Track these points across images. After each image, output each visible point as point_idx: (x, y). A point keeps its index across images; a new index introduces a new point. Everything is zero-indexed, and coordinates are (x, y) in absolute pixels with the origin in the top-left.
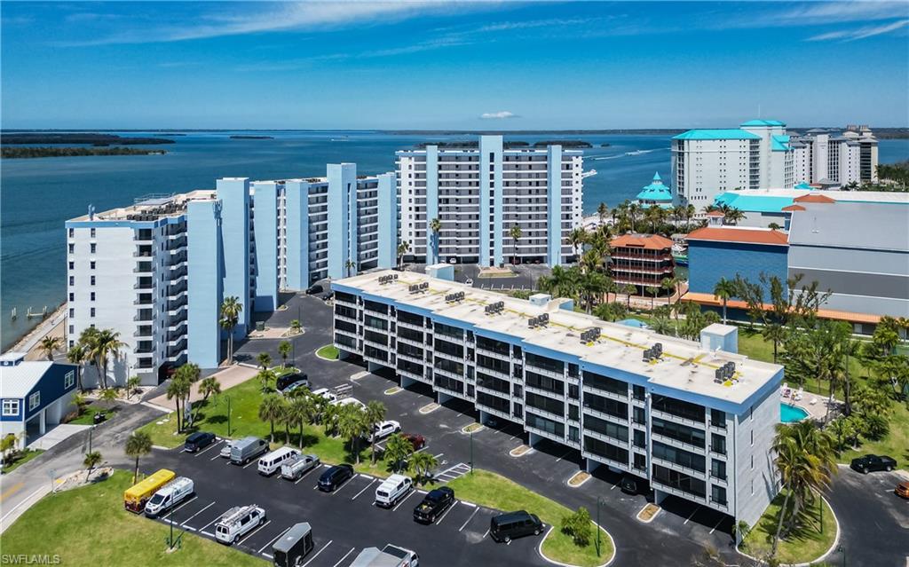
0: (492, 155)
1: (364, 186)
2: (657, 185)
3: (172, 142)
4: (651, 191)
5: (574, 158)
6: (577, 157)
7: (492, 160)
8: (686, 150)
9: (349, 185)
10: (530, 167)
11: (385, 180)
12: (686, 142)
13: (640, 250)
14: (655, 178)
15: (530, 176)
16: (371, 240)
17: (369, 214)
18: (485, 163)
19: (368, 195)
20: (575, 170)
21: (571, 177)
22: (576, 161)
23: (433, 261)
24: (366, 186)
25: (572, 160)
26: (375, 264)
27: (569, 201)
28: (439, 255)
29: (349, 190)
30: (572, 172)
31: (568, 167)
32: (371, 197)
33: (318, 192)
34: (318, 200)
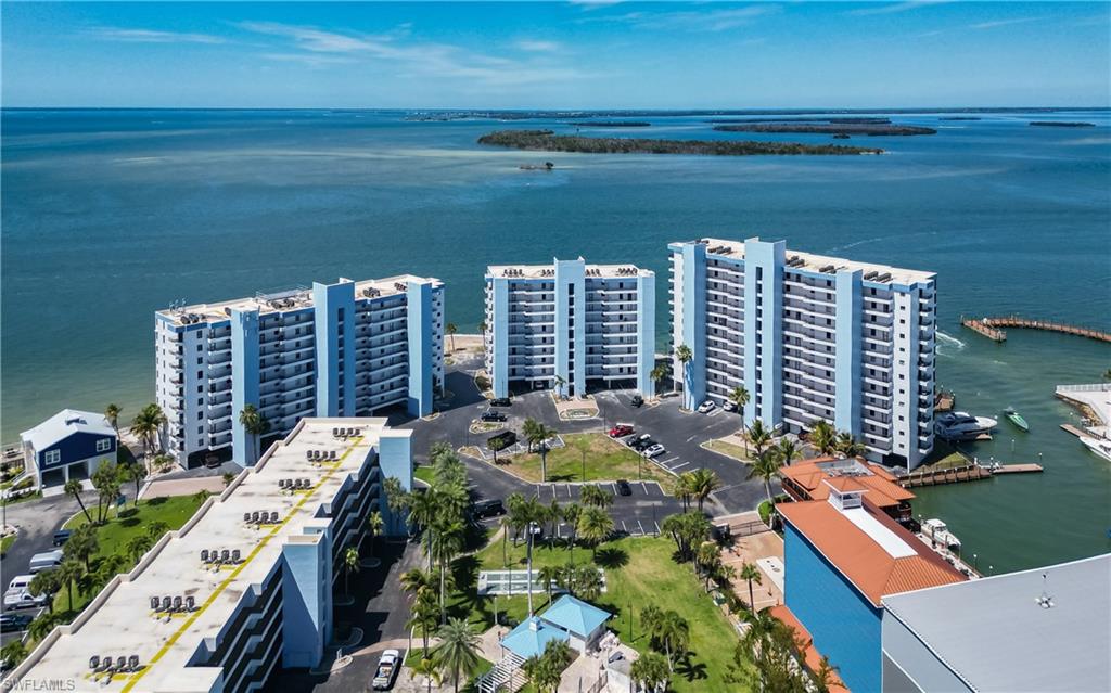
0: (759, 272)
1: (618, 286)
3: (931, 132)
5: (897, 295)
6: (903, 294)
11: (644, 280)
18: (749, 277)
19: (625, 297)
20: (898, 314)
21: (891, 325)
22: (899, 300)
23: (688, 400)
24: (621, 286)
25: (892, 298)
26: (631, 384)
27: (887, 363)
28: (710, 394)
29: (571, 292)
30: (893, 317)
31: (886, 309)
32: (629, 300)
33: (544, 288)
34: (544, 297)
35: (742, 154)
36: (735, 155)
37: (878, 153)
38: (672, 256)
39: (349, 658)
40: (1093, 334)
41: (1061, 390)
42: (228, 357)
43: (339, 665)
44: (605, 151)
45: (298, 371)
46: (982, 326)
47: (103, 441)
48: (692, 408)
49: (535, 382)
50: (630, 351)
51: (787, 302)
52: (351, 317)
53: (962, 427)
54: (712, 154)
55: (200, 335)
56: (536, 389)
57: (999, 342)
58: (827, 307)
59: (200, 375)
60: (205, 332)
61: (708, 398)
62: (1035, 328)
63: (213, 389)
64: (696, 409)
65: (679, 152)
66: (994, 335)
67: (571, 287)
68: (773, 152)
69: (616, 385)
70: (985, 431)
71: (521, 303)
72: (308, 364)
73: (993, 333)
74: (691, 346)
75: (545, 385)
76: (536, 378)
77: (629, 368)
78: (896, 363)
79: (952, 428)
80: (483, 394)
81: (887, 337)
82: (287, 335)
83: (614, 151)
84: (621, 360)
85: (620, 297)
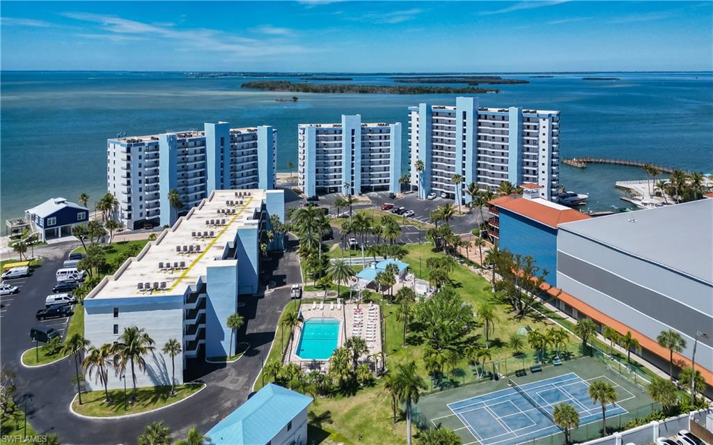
0: (464, 113)
1: (379, 131)
5: (541, 120)
6: (544, 120)
7: (465, 117)
10: (503, 125)
11: (395, 128)
16: (385, 171)
17: (383, 152)
18: (459, 119)
19: (383, 138)
20: (542, 130)
21: (538, 136)
22: (542, 123)
23: (422, 193)
24: (381, 132)
25: (538, 122)
26: (386, 188)
27: (535, 157)
28: (433, 189)
29: (353, 134)
30: (539, 132)
31: (535, 128)
32: (385, 139)
33: (335, 133)
34: (335, 138)
35: (415, 93)
36: (410, 94)
37: (497, 92)
38: (411, 114)
39: (273, 290)
40: (632, 163)
41: (618, 184)
42: (157, 164)
43: (268, 292)
44: (329, 92)
45: (195, 175)
46: (574, 162)
47: (81, 213)
48: (424, 197)
49: (330, 188)
50: (385, 169)
51: (479, 131)
52: (228, 144)
53: (571, 198)
54: (396, 93)
55: (140, 150)
56: (330, 192)
57: (583, 168)
58: (502, 131)
59: (140, 174)
60: (143, 148)
61: (432, 191)
62: (601, 162)
63: (147, 182)
64: (426, 198)
65: (376, 92)
66: (579, 165)
67: (353, 131)
68: (434, 92)
69: (377, 189)
70: (583, 200)
71: (322, 142)
72: (201, 172)
73: (580, 164)
74: (424, 160)
75: (336, 190)
76: (331, 186)
77: (385, 180)
78: (540, 157)
79: (566, 199)
80: (300, 196)
81: (535, 143)
82: (189, 153)
83: (334, 92)
84: (380, 176)
85: (380, 138)
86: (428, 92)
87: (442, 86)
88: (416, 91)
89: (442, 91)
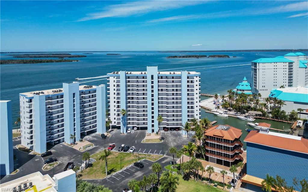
1: (88, 92)
2: (245, 83)
4: (242, 85)
5: (195, 77)
6: (197, 77)
7: (152, 78)
8: (258, 68)
9: (74, 94)
10: (173, 81)
12: (258, 64)
13: (222, 139)
14: (244, 80)
15: (173, 86)
16: (93, 119)
17: (92, 106)
18: (149, 80)
20: (195, 83)
21: (194, 87)
23: (123, 130)
24: (90, 92)
26: (95, 131)
27: (192, 99)
29: (74, 97)
31: (192, 82)
32: (92, 98)
33: (58, 98)
34: (58, 102)
35: (33, 63)
36: (31, 63)
37: (77, 61)
38: (109, 78)
49: (54, 141)
51: (159, 86)
54: (22, 63)
56: (55, 144)
61: (129, 127)
68: (44, 62)
69: (88, 133)
71: (48, 106)
76: (55, 140)
77: (93, 126)
78: (195, 98)
80: (31, 153)
84: (90, 123)
85: (89, 97)
86: (41, 62)
87: (48, 59)
88: (34, 62)
89: (48, 61)
